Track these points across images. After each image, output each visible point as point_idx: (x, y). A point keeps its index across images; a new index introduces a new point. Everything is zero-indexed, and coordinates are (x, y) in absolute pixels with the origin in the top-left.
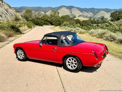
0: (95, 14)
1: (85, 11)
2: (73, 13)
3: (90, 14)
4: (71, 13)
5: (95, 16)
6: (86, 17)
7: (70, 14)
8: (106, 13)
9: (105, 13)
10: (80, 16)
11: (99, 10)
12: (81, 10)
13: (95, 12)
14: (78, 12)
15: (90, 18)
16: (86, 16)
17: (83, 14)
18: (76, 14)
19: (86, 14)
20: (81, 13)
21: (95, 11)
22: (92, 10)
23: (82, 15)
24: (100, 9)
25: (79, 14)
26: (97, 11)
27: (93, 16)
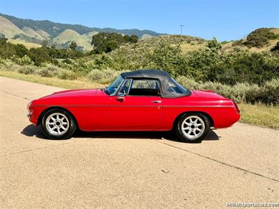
0: (55, 36)
1: (28, 26)
3: (42, 35)
5: (55, 40)
6: (34, 40)
8: (78, 35)
9: (76, 35)
10: (16, 37)
11: (63, 28)
12: (20, 23)
13: (55, 31)
14: (9, 26)
15: (44, 43)
16: (33, 38)
17: (25, 34)
18: (6, 32)
19: (32, 33)
20: (19, 32)
21: (54, 28)
22: (45, 25)
23: (23, 35)
24: (64, 25)
25: (13, 31)
26: (58, 29)
27: (48, 39)
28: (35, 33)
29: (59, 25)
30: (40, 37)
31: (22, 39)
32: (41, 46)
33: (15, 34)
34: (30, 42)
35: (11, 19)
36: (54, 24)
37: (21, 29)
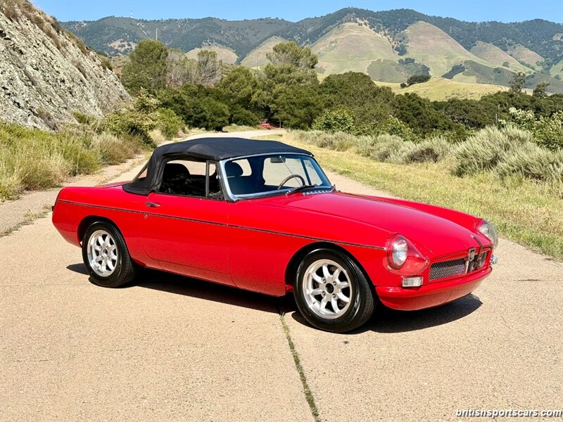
0: (557, 61)
1: (485, 40)
2: (413, 51)
3: (523, 61)
4: (402, 51)
6: (498, 75)
7: (396, 57)
10: (457, 69)
12: (467, 34)
13: (557, 47)
14: (442, 44)
16: (498, 71)
17: (478, 61)
19: (494, 57)
20: (462, 55)
21: (557, 38)
23: (472, 63)
25: (449, 57)
27: (539, 68)
28: (505, 56)
30: (515, 67)
31: (468, 74)
32: (507, 89)
33: (453, 62)
34: (489, 81)
35: (447, 24)
36: (558, 28)
37: (468, 48)
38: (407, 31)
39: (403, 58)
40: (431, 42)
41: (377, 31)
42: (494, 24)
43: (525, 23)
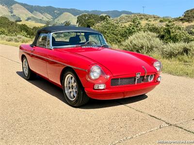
0: (56, 18)
1: (36, 11)
2: (15, 12)
3: (47, 17)
4: (12, 12)
5: (56, 20)
7: (10, 14)
8: (73, 16)
9: (71, 16)
10: (28, 19)
11: (62, 11)
13: (56, 14)
14: (23, 11)
15: (48, 23)
16: (40, 20)
17: (35, 16)
18: (21, 15)
19: (39, 16)
20: (30, 15)
21: (55, 11)
22: (50, 10)
23: (33, 17)
24: (63, 9)
25: (26, 15)
26: (58, 12)
27: (52, 20)
28: (42, 16)
29: (59, 9)
30: (45, 19)
31: (32, 20)
34: (38, 22)
35: (24, 5)
36: (55, 9)
37: (32, 13)
38: (13, 6)
39: (12, 14)
40: (21, 10)
41: (3, 6)
42: (38, 6)
43: (47, 7)
